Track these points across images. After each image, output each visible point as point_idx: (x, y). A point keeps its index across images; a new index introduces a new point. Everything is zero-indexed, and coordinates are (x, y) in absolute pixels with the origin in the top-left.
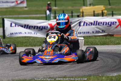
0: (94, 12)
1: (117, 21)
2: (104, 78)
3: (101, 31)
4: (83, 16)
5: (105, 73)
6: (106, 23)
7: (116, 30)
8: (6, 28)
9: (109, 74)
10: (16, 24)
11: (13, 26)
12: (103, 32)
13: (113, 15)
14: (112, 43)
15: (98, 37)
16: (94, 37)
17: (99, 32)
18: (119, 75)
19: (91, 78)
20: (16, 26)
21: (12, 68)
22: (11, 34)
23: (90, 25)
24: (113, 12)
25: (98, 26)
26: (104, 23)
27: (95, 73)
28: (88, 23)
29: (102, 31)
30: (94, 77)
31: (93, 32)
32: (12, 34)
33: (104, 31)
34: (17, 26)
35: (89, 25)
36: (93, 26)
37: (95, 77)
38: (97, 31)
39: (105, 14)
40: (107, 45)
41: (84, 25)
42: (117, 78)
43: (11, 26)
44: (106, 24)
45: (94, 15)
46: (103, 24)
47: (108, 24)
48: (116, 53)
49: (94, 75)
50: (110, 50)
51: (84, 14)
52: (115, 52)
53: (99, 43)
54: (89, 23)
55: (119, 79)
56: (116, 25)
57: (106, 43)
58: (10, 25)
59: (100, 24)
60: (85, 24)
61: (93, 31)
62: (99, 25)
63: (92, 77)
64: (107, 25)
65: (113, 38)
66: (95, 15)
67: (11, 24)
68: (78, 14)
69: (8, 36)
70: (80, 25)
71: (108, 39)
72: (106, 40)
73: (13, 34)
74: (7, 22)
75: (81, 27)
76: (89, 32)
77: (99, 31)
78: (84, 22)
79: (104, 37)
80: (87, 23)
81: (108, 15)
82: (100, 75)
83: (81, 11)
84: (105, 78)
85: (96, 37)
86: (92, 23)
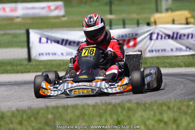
3: (184, 48)
4: (155, 24)
6: (192, 35)
10: (47, 39)
11: (44, 43)
23: (167, 38)
28: (164, 36)
29: (187, 47)
33: (190, 49)
38: (178, 48)
43: (40, 42)
44: (192, 38)
45: (173, 23)
46: (188, 37)
60: (160, 37)
61: (172, 48)
62: (180, 38)
67: (40, 39)
70: (151, 39)
73: (42, 54)
74: (34, 36)
75: (153, 42)
76: (165, 50)
77: (181, 49)
78: (158, 34)
86: (169, 36)
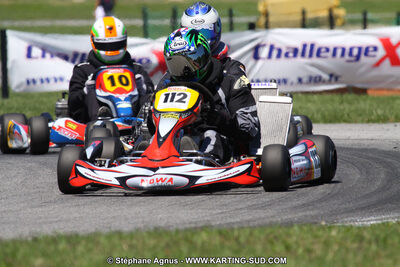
0: (304, 13)
1: (379, 45)
2: (334, 233)
3: (325, 77)
4: (267, 26)
5: (338, 217)
6: (344, 50)
7: (375, 73)
8: (14, 62)
9: (349, 219)
10: (44, 50)
12: (333, 79)
13: (365, 23)
14: (360, 115)
15: (316, 97)
16: (303, 97)
17: (317, 80)
18: (383, 224)
19: (291, 231)
20: (43, 56)
21: (29, 194)
22: (28, 82)
23: (291, 55)
24: (365, 14)
25: (315, 60)
26: (335, 49)
27: (306, 216)
28: (284, 51)
29: (331, 76)
30: (301, 228)
31: (300, 80)
32: (32, 84)
33: (337, 79)
34: (48, 55)
35: (287, 55)
36: (299, 60)
37: (305, 228)
38: (314, 76)
39: (339, 22)
40: (345, 121)
41: (270, 56)
42: (377, 232)
43: (29, 55)
44: (343, 55)
45: (304, 24)
46: (334, 54)
47: (351, 54)
48: (374, 150)
49: (301, 223)
50: (356, 142)
51: (272, 19)
52: (371, 147)
53: (319, 116)
54: (288, 48)
55: (382, 236)
56: (374, 56)
57: (343, 115)
58: (25, 52)
59: (322, 54)
61: (301, 76)
62: (318, 55)
63: (296, 228)
64: (347, 57)
65: (365, 100)
66: (307, 22)
67: (29, 50)
68: (252, 19)
69: (17, 91)
70: (256, 57)
71: (350, 103)
72: (342, 107)
73: (34, 81)
74: (16, 44)
75: (260, 63)
76: (285, 81)
77: (320, 78)
79: (337, 98)
80: (280, 51)
81: (349, 24)
82: (323, 223)
83: (261, 8)
84: (339, 232)
85: (310, 97)
86: (295, 51)
